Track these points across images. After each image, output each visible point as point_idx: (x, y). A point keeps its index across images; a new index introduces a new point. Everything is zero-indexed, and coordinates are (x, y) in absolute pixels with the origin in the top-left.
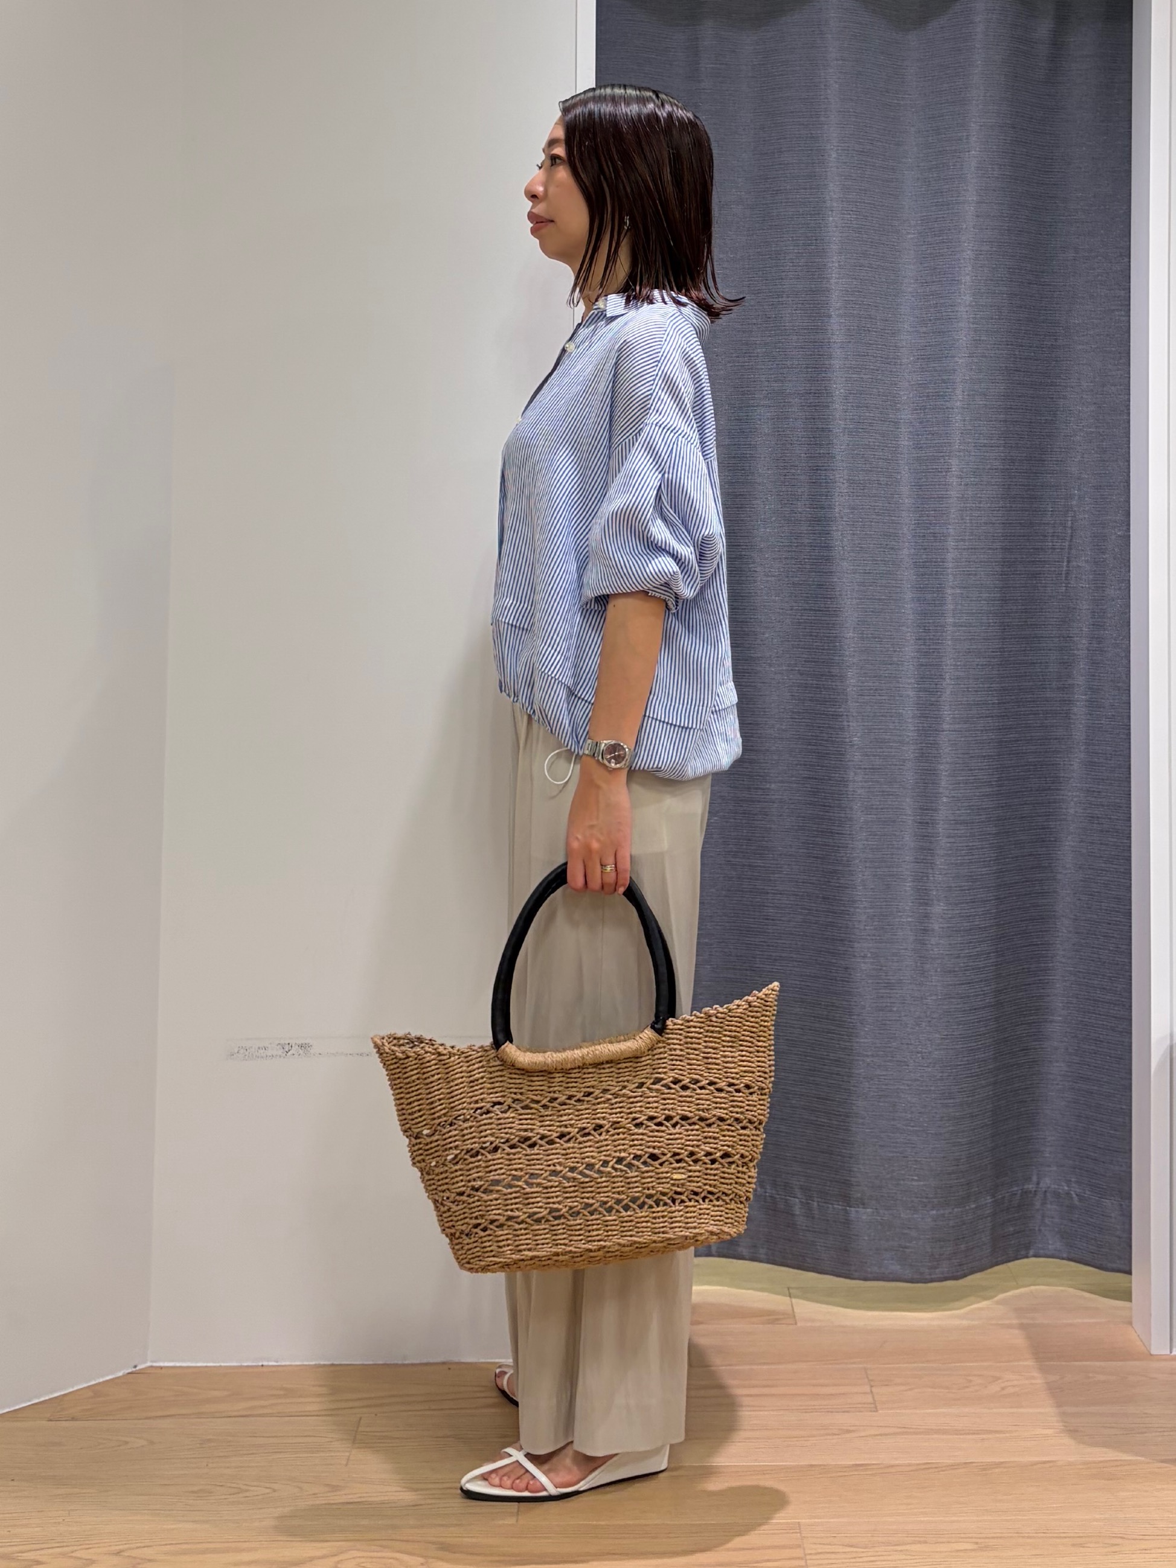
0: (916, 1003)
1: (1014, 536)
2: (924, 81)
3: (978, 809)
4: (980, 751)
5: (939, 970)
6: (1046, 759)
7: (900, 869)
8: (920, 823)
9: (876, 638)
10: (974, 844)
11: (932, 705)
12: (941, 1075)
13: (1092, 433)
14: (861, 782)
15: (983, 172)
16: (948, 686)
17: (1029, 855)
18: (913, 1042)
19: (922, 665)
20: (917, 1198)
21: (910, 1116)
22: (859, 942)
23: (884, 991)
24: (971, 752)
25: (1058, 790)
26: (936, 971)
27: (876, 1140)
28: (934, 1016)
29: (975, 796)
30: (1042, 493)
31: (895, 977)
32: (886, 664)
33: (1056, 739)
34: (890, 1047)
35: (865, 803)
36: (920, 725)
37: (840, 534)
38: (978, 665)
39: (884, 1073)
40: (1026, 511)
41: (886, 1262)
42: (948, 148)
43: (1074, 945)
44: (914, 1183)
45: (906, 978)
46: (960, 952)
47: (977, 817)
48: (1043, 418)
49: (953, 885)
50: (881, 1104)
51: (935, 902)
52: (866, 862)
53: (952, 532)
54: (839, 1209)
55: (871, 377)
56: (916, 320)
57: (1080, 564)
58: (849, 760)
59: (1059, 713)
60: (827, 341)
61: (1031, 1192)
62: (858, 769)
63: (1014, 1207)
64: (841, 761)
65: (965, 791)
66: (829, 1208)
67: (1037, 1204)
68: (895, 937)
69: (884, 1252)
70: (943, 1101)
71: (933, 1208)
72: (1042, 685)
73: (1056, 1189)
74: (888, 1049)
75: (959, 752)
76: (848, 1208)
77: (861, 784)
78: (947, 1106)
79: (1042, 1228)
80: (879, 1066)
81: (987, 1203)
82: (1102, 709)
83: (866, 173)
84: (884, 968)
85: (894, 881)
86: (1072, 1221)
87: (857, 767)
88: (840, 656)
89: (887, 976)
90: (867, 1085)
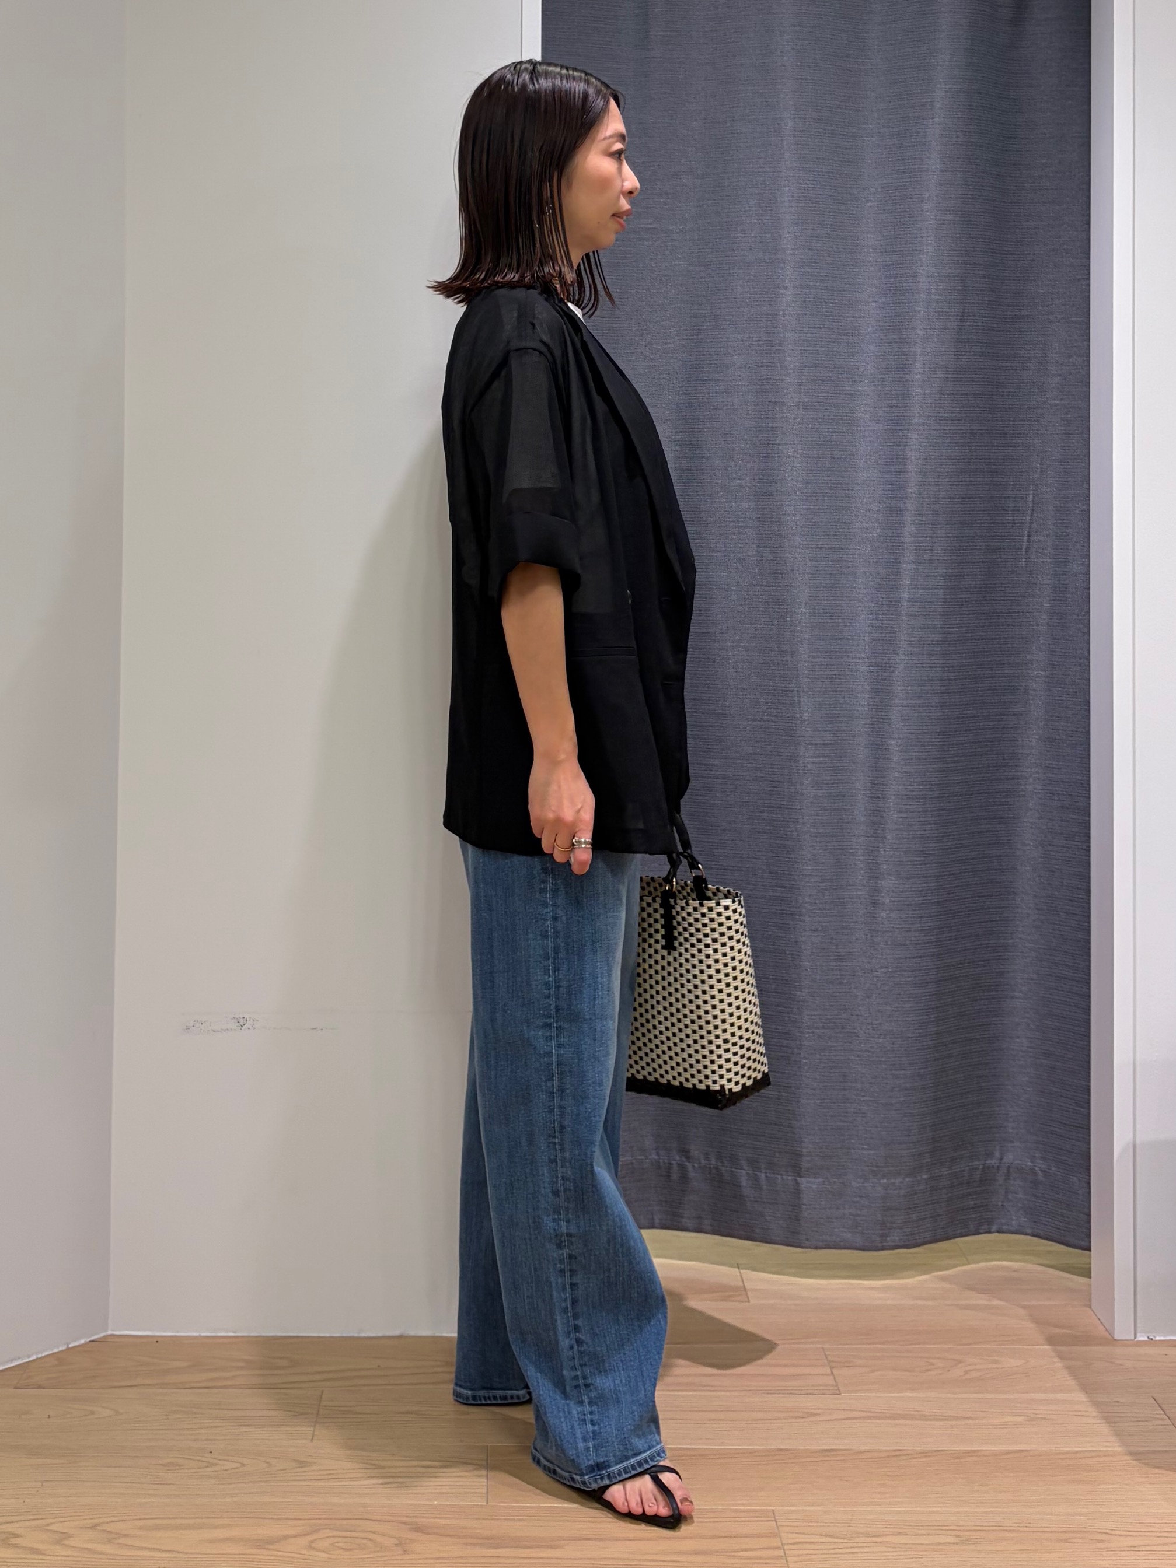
0: (866, 975)
1: (974, 511)
2: (888, 45)
3: (932, 785)
4: (934, 727)
5: (889, 943)
6: (1004, 736)
7: (849, 843)
8: (870, 797)
9: (827, 613)
10: (926, 819)
11: (885, 679)
12: (892, 1046)
13: (1056, 405)
14: (812, 757)
15: (947, 139)
16: (901, 659)
17: (987, 832)
18: (863, 1013)
19: (874, 640)
20: (868, 1166)
21: (860, 1086)
22: (810, 916)
24: (925, 727)
25: (1016, 766)
27: (827, 1110)
28: (885, 988)
29: (928, 771)
30: (1004, 467)
31: (845, 950)
32: (837, 639)
35: (816, 778)
36: (871, 700)
37: (793, 508)
38: (932, 641)
39: (836, 1045)
40: (986, 484)
41: (836, 1230)
42: (910, 115)
43: (1034, 921)
44: (864, 1152)
45: (855, 950)
46: (910, 926)
47: (931, 793)
48: (1005, 390)
49: (904, 859)
50: (832, 1075)
51: (886, 876)
52: (816, 837)
53: (909, 506)
54: (788, 1180)
55: (827, 349)
56: (874, 290)
57: (1042, 539)
58: (799, 737)
59: (1018, 689)
60: (781, 313)
61: (993, 1167)
62: (809, 744)
63: (975, 1181)
64: (791, 736)
65: (918, 767)
66: (778, 1178)
67: (1000, 1179)
68: (846, 911)
69: (834, 1220)
70: (893, 1072)
71: (884, 1176)
72: (1000, 660)
73: (1018, 1164)
74: (838, 1021)
75: (912, 727)
76: (798, 1179)
77: (811, 759)
78: (896, 1077)
79: (1005, 1204)
80: (830, 1038)
81: (942, 1176)
82: (1063, 686)
83: (824, 140)
84: (834, 941)
85: (845, 855)
86: (1035, 1196)
87: (807, 742)
88: (791, 631)
89: (837, 948)
90: (818, 1056)
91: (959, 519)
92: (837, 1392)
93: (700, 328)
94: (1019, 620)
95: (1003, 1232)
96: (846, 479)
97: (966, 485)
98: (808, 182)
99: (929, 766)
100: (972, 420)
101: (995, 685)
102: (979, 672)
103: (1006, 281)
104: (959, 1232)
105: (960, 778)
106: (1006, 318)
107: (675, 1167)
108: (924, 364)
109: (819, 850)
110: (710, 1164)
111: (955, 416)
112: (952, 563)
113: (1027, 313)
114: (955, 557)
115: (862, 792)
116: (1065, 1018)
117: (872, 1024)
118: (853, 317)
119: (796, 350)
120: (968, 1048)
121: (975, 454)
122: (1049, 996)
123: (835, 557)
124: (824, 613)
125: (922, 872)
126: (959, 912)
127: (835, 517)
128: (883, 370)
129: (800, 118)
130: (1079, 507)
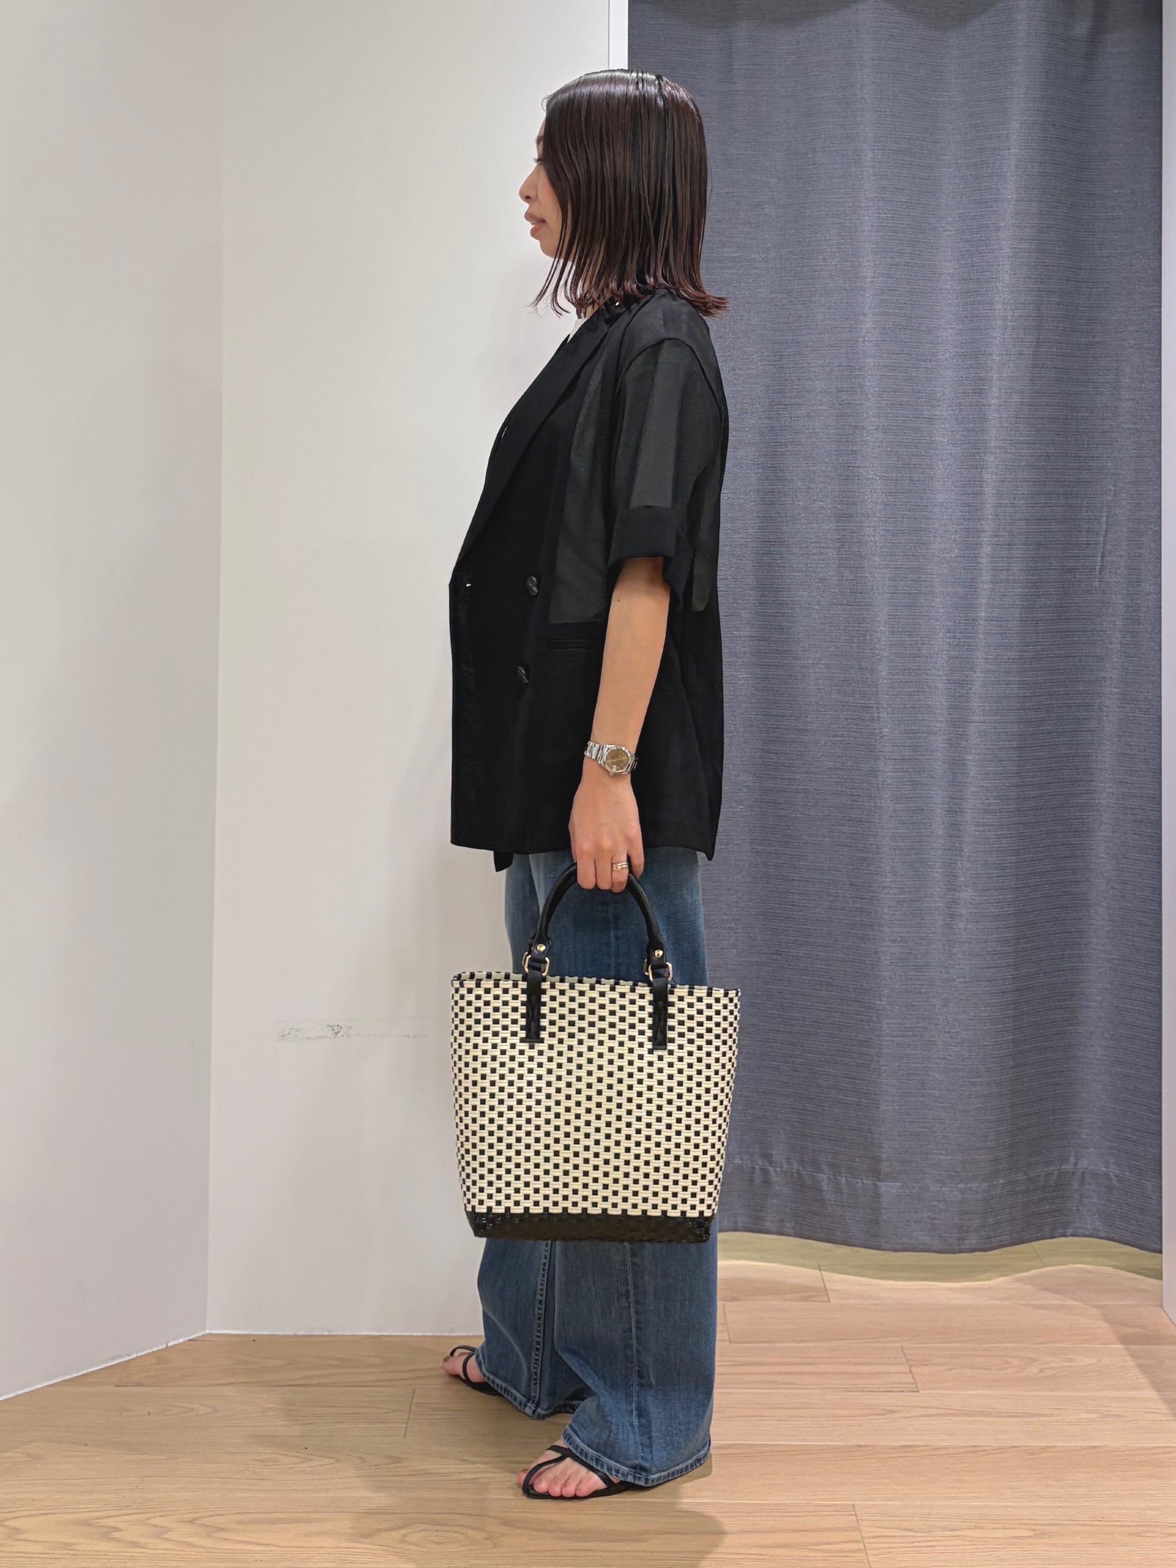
0: (944, 985)
1: (1048, 532)
2: (964, 78)
3: (1008, 799)
4: (1010, 743)
6: (1079, 751)
7: (929, 856)
8: (948, 811)
9: (906, 631)
10: (1004, 833)
11: (962, 696)
12: (969, 1054)
13: (1129, 429)
14: (891, 772)
15: (1023, 170)
16: (978, 677)
17: (1063, 845)
18: (941, 1022)
19: (952, 658)
20: (946, 1171)
21: (938, 1093)
22: (889, 927)
23: (913, 974)
24: (1001, 743)
25: (1091, 781)
26: (964, 955)
27: (905, 1116)
28: (962, 998)
29: (1004, 786)
30: (1078, 488)
31: (923, 960)
32: (916, 657)
33: (1089, 731)
34: (918, 1027)
35: (895, 793)
36: (949, 716)
37: (872, 529)
38: (1009, 659)
39: (913, 1052)
40: (1060, 506)
41: (915, 1233)
42: (987, 146)
43: (1108, 932)
44: (942, 1157)
45: (934, 961)
46: (988, 937)
47: (1007, 807)
48: (1080, 415)
49: (980, 872)
50: (910, 1082)
51: (963, 888)
52: (895, 849)
53: (986, 527)
54: (868, 1184)
55: (905, 374)
56: (952, 317)
57: (1115, 559)
58: (879, 751)
59: (1092, 706)
60: (861, 339)
61: (1068, 1172)
62: (888, 759)
63: (1051, 1186)
64: (871, 751)
65: (994, 781)
66: (858, 1183)
67: (1076, 1185)
68: (924, 922)
69: (913, 1224)
70: (971, 1080)
71: (961, 1181)
72: (1074, 678)
73: (1093, 1169)
74: (917, 1029)
75: (988, 743)
76: (878, 1183)
77: (890, 774)
78: (974, 1084)
79: (1080, 1208)
80: (909, 1046)
81: (1018, 1180)
82: (1135, 702)
83: (903, 171)
84: (913, 952)
85: (923, 868)
86: (1111, 1201)
87: (887, 757)
88: (871, 649)
89: (915, 959)
90: (897, 1064)
91: (1035, 539)
92: (915, 1390)
93: (782, 354)
94: (1094, 638)
95: (1078, 1236)
96: (924, 501)
97: (1041, 507)
98: (887, 212)
99: (1006, 781)
100: (1048, 443)
101: (1070, 701)
102: (1054, 690)
103: (1080, 309)
104: (1035, 1235)
105: (1036, 792)
106: (1080, 345)
107: (758, 1172)
108: (1000, 389)
109: (897, 863)
110: (792, 1169)
111: (1030, 440)
112: (1028, 583)
113: (1100, 340)
114: (1031, 577)
115: (940, 806)
116: (1138, 1026)
117: (949, 1032)
118: (931, 343)
119: (876, 375)
120: (1043, 1056)
121: (1049, 476)
122: (1123, 1005)
123: (914, 576)
124: (903, 631)
125: (999, 884)
126: (1034, 924)
127: (913, 538)
128: (960, 395)
129: (878, 149)
130: (1151, 529)
